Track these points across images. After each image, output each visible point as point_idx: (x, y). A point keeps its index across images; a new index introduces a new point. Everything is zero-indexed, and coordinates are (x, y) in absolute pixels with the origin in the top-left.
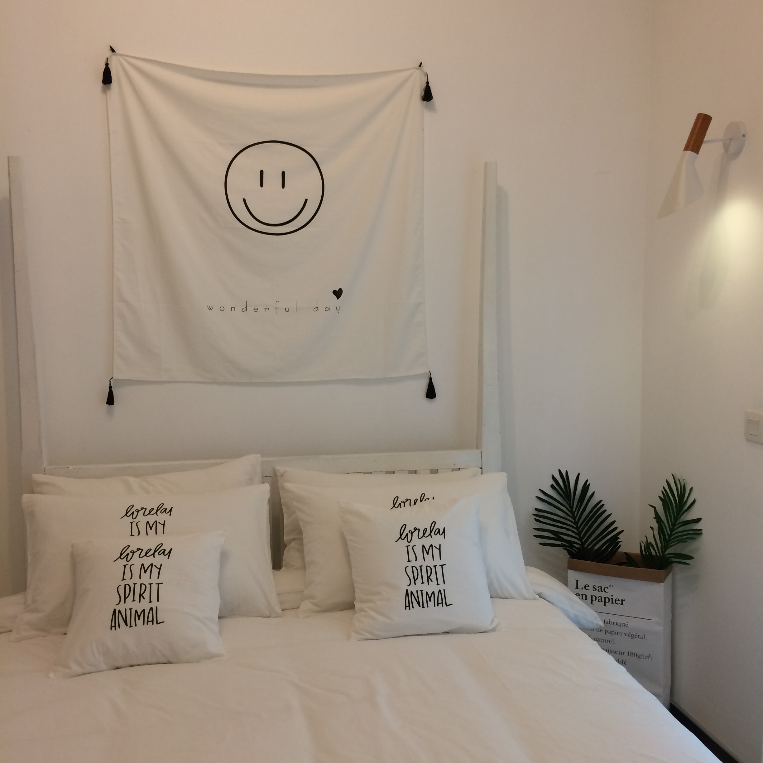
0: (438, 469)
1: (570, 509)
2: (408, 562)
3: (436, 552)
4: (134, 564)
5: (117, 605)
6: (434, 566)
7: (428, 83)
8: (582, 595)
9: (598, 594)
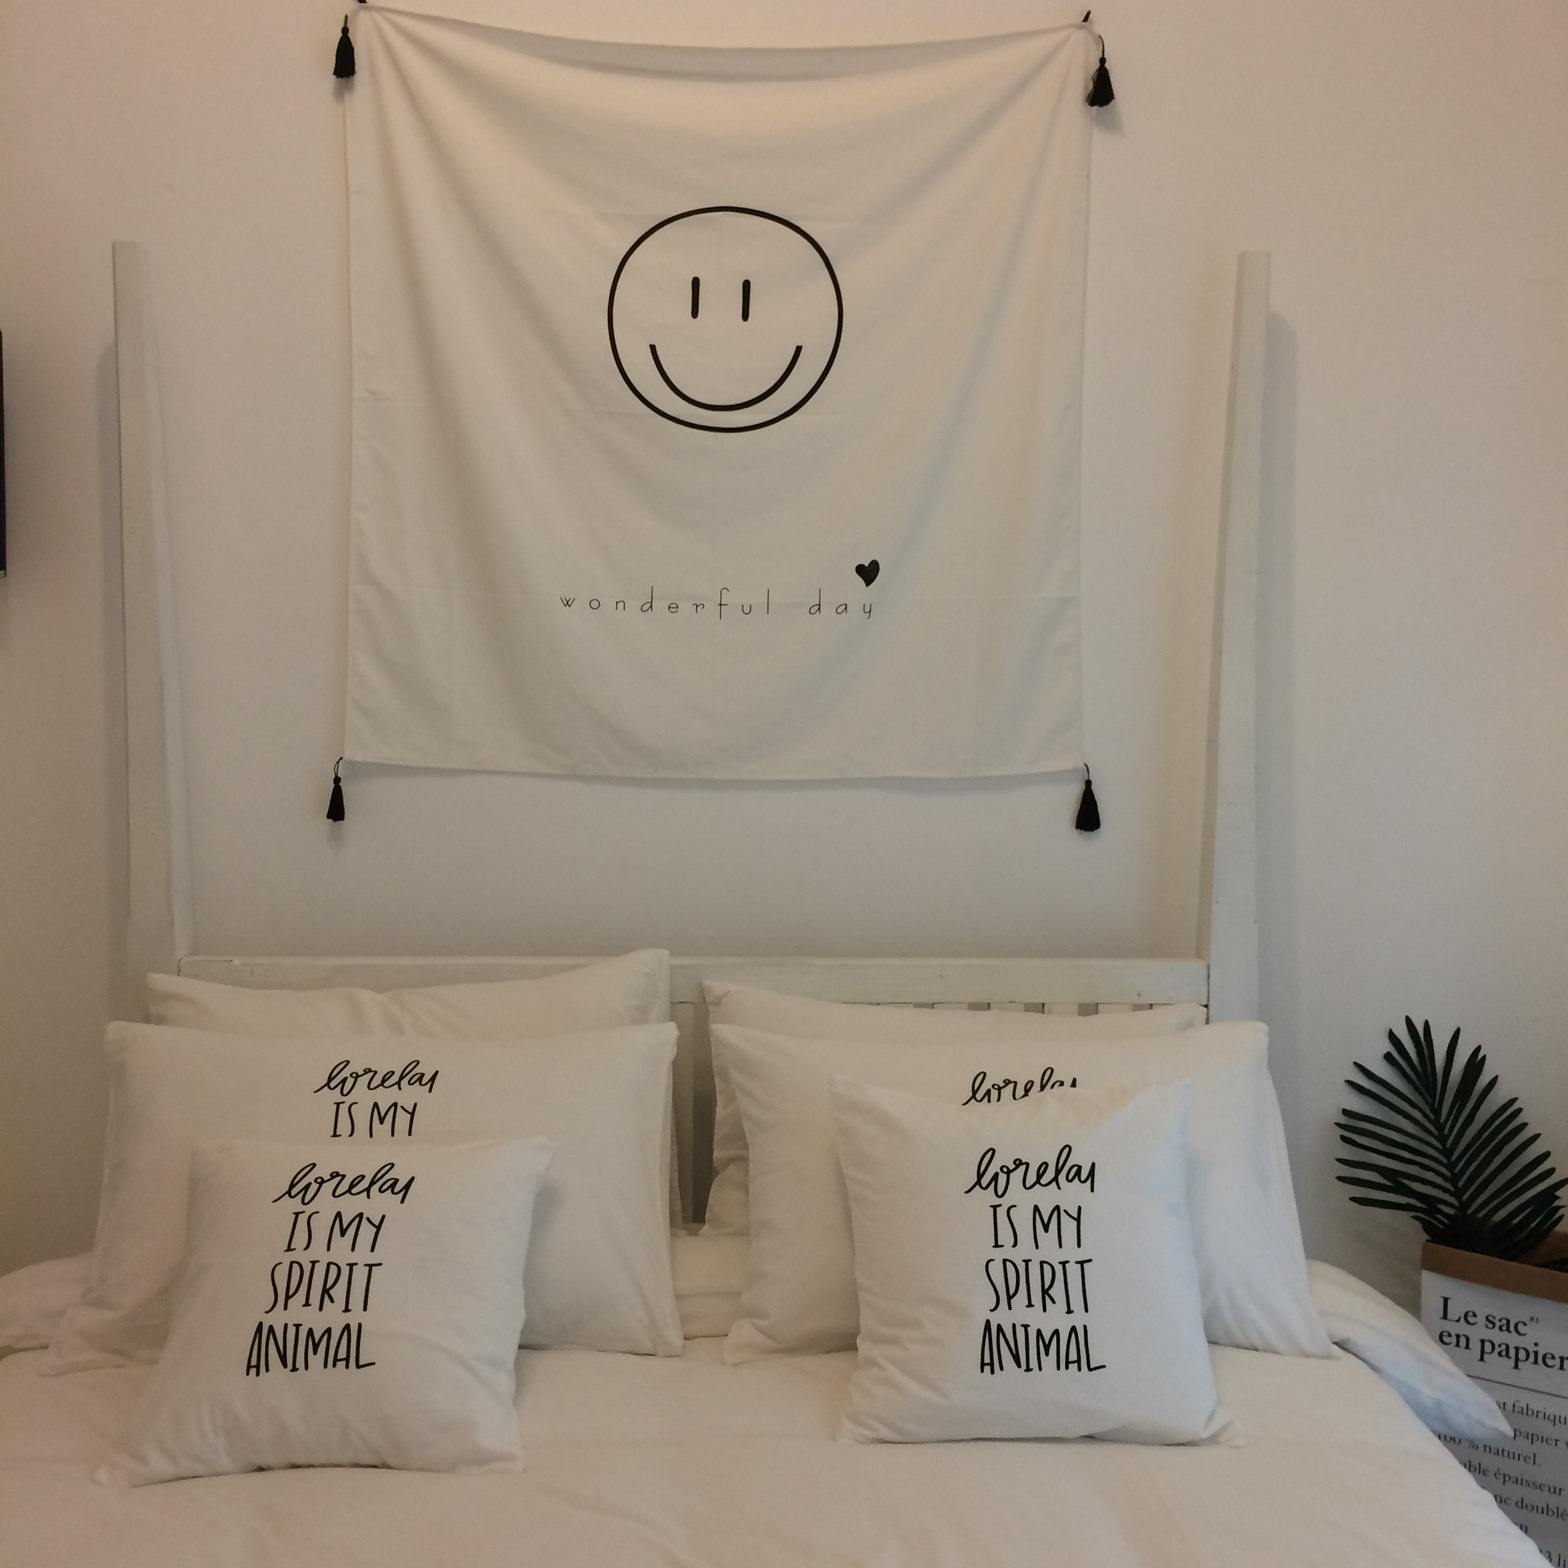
0: (1097, 1004)
1: (1432, 1116)
2: (994, 1247)
3: (1069, 1225)
4: (317, 1212)
5: (266, 1312)
6: (1060, 1263)
7: (1103, 61)
8: (1458, 1336)
9: (1498, 1337)
